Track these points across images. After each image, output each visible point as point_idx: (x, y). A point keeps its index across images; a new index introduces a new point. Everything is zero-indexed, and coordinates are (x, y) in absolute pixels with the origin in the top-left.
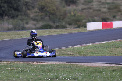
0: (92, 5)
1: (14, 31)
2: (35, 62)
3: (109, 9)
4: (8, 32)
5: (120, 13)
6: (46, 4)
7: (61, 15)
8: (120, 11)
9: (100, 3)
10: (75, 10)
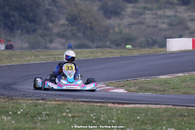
0: (144, 19)
1: (42, 50)
2: (110, 103)
3: (170, 24)
4: (33, 51)
5: (187, 32)
6: (80, 14)
7: (101, 32)
8: (187, 28)
9: (155, 16)
10: (119, 25)
